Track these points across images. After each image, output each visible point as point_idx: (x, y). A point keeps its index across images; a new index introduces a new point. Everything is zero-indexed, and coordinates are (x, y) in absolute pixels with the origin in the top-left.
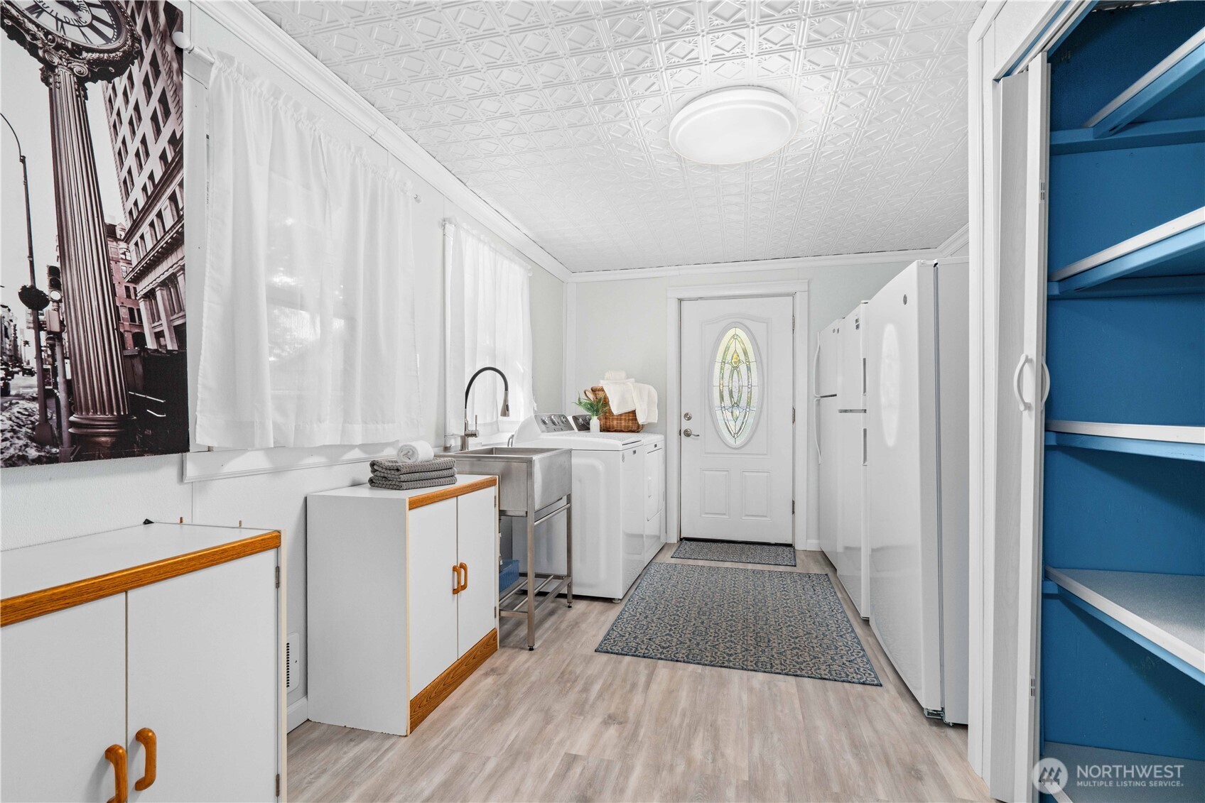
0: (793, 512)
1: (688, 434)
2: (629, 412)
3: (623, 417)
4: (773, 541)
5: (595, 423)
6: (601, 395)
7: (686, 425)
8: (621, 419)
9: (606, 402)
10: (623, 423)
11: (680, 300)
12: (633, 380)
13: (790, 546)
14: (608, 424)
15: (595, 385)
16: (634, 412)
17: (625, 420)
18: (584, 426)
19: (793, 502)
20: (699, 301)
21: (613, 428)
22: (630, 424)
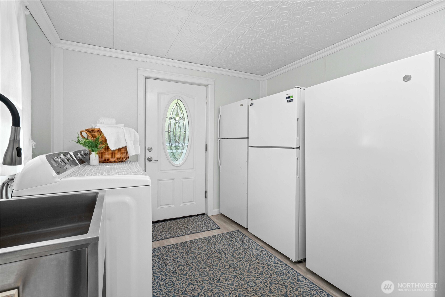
0: (206, 197)
1: (150, 160)
2: (121, 148)
3: (116, 152)
4: (196, 214)
5: (94, 157)
6: (97, 135)
7: (149, 155)
8: (115, 153)
9: (103, 140)
10: (116, 156)
11: (146, 78)
12: (123, 125)
13: (204, 214)
14: (104, 157)
15: (89, 127)
16: (125, 148)
17: (118, 153)
18: (84, 161)
19: (206, 192)
20: (157, 81)
21: (108, 160)
22: (122, 157)
